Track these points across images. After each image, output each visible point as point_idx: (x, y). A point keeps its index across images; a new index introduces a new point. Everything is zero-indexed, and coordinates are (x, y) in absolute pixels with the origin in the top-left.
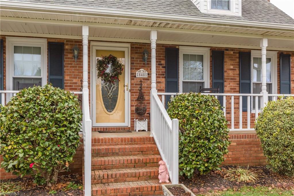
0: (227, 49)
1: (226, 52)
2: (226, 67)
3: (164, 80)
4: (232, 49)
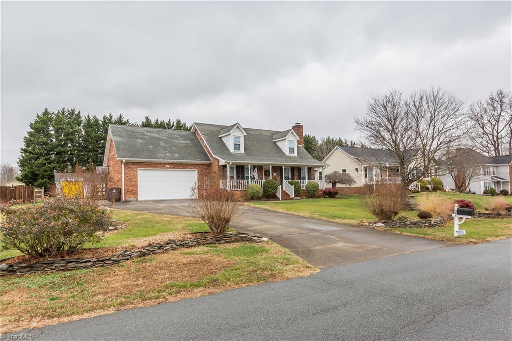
1: (295, 168)
2: (295, 172)
3: (280, 176)
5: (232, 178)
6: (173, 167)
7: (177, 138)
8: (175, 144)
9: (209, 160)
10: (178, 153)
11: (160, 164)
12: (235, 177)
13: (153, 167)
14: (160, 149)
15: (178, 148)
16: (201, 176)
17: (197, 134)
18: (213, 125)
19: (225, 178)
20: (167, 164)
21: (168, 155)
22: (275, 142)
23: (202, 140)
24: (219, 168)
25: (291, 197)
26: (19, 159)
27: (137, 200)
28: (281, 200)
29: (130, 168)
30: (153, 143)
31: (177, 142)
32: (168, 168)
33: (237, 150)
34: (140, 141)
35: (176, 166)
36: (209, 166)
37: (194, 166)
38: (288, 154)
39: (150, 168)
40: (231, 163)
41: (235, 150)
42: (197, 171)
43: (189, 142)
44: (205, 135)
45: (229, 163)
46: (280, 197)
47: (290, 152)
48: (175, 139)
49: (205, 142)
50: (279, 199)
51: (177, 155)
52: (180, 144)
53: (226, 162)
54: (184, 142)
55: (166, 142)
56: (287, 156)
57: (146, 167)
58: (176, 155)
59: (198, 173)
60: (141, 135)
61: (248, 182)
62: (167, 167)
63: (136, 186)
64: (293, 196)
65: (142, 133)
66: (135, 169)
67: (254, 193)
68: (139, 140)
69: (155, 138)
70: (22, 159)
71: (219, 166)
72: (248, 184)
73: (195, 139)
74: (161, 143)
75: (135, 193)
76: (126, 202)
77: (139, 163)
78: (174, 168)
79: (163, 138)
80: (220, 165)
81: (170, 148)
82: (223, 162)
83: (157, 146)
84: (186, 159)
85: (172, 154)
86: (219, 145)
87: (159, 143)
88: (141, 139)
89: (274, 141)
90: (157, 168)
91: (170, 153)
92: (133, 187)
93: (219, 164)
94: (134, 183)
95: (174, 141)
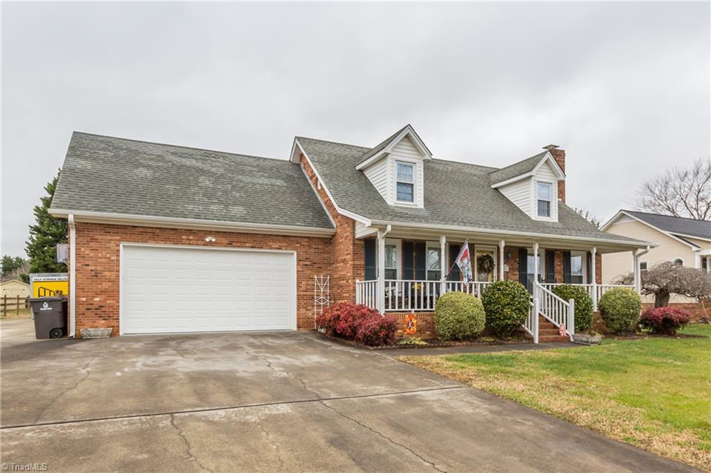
0: (556, 250)
1: (556, 252)
2: (555, 263)
3: (518, 273)
4: (559, 250)
5: (391, 274)
6: (225, 241)
7: (251, 172)
8: (242, 185)
9: (327, 224)
10: (242, 204)
11: (190, 232)
12: (399, 273)
13: (166, 240)
14: (194, 194)
15: (246, 192)
16: (307, 267)
17: (302, 166)
18: (343, 145)
19: (370, 274)
20: (210, 233)
21: (213, 207)
22: (496, 189)
23: (313, 176)
24: (354, 244)
25: (563, 334)
26: (26, 242)
27: (114, 334)
28: (536, 341)
29: (93, 239)
30: (182, 177)
31: (247, 179)
32: (210, 243)
33: (405, 200)
34: (142, 172)
35: (235, 239)
36: (329, 241)
37: (287, 240)
38: (534, 215)
39: (156, 241)
40: (389, 228)
41: (398, 199)
42: (295, 253)
43: (279, 182)
44: (320, 163)
45: (383, 229)
46: (535, 333)
47: (540, 212)
48: (243, 173)
49: (321, 180)
50: (531, 339)
51: (241, 209)
52: (254, 184)
53: (373, 225)
54: (266, 181)
55: (218, 178)
56: (532, 221)
57: (147, 237)
58: (238, 210)
59: (299, 260)
60: (153, 159)
61: (438, 285)
62: (207, 240)
63: (114, 293)
64: (571, 331)
65: (158, 156)
66: (112, 245)
67: (459, 322)
68: (141, 169)
69: (188, 168)
70: (31, 243)
71: (354, 239)
72: (438, 293)
73: (296, 176)
74: (201, 179)
75: (109, 314)
76: (79, 338)
77: (125, 227)
78: (230, 244)
79: (214, 170)
80: (357, 236)
81: (225, 192)
82: (364, 226)
83: (189, 187)
84: (265, 220)
85: (226, 206)
86: (356, 186)
87: (197, 178)
88: (148, 167)
89: (493, 186)
90: (179, 242)
91: (220, 203)
92: (103, 297)
93: (354, 233)
94: (105, 285)
95: (240, 177)
